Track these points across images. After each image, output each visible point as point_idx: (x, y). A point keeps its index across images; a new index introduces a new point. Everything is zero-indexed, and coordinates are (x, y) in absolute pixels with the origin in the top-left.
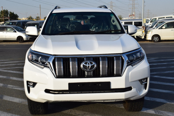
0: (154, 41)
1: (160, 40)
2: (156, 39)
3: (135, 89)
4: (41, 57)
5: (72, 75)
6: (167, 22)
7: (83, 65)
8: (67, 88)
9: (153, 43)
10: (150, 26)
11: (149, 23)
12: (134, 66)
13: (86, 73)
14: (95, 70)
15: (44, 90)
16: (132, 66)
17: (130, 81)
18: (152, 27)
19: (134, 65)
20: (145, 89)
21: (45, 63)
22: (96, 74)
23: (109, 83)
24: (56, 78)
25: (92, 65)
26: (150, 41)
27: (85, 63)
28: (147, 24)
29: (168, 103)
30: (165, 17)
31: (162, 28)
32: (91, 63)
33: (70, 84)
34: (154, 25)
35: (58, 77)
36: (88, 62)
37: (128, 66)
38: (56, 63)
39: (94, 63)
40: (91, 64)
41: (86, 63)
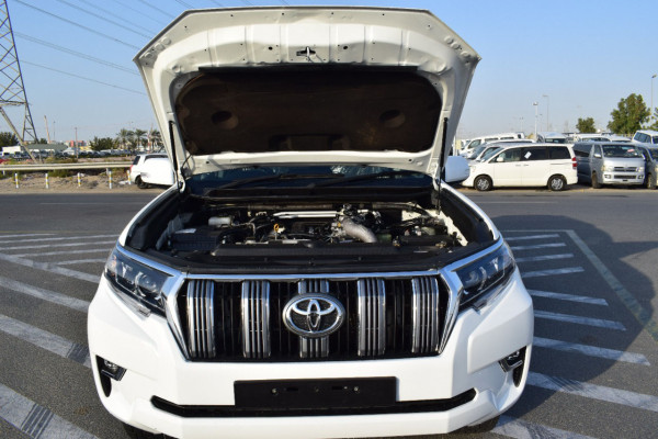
0: (479, 189)
1: (492, 188)
2: (483, 184)
3: (485, 393)
4: (141, 274)
5: (247, 349)
6: (507, 148)
7: (292, 312)
8: (229, 399)
9: (476, 192)
10: (470, 156)
11: (466, 150)
12: (483, 310)
13: (304, 341)
14: (336, 332)
15: (150, 397)
16: (477, 310)
17: (470, 368)
18: (473, 158)
19: (483, 304)
20: (513, 385)
21: (156, 295)
22: (342, 347)
23: (390, 384)
24: (187, 360)
25: (325, 313)
26: (470, 188)
27: (299, 306)
28: (461, 152)
29: (562, 390)
30: (499, 136)
31: (496, 161)
32: (324, 306)
33: (240, 387)
34: (479, 153)
35: (195, 355)
36: (313, 301)
37: (462, 309)
38: (190, 301)
39: (333, 306)
40: (322, 309)
41: (302, 306)
